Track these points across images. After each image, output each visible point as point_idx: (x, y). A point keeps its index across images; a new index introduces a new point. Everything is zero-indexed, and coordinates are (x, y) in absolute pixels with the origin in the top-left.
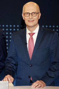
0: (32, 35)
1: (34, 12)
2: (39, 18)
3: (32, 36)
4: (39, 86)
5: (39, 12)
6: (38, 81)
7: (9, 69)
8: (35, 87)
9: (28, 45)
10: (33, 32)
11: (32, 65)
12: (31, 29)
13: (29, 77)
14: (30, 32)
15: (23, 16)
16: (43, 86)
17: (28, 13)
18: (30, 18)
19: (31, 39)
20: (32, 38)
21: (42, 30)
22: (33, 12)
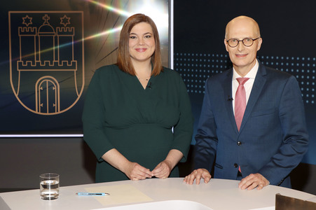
0: (242, 81)
1: (248, 36)
2: (259, 49)
3: (243, 84)
4: (254, 185)
5: (259, 36)
6: (252, 176)
7: (202, 151)
8: (245, 187)
9: (234, 102)
10: (246, 76)
11: (241, 143)
12: (242, 70)
13: (236, 166)
14: (239, 76)
15: (226, 45)
16: (261, 186)
17: (234, 40)
18: (240, 49)
19: (240, 90)
20: (243, 87)
21: (264, 73)
22: (246, 38)
